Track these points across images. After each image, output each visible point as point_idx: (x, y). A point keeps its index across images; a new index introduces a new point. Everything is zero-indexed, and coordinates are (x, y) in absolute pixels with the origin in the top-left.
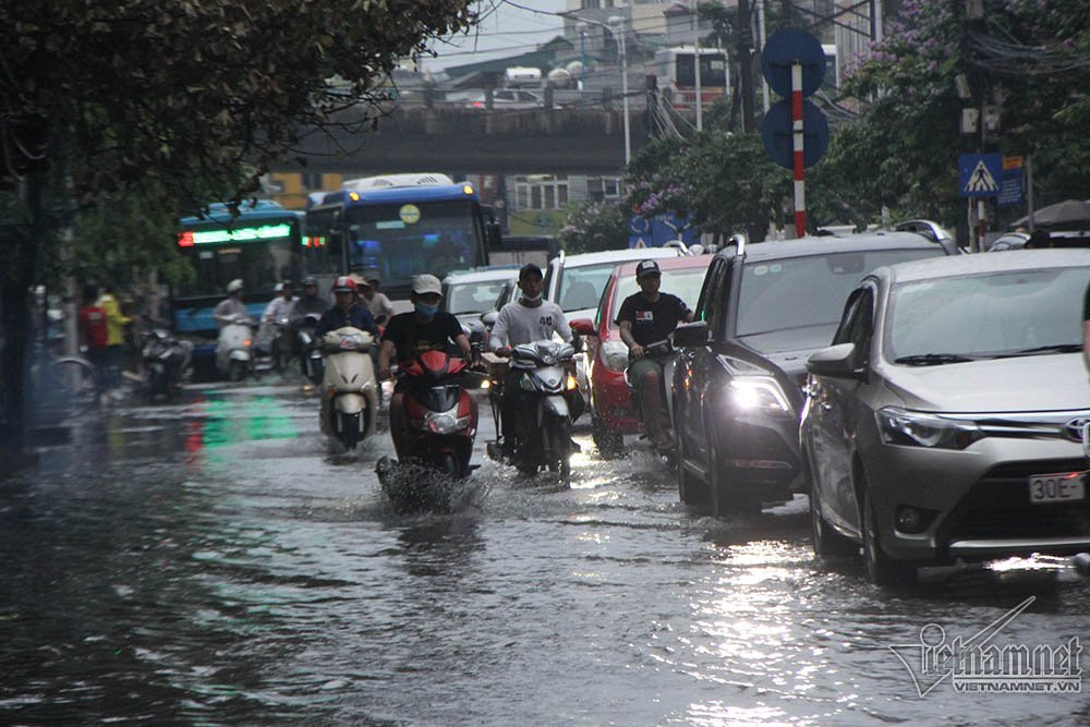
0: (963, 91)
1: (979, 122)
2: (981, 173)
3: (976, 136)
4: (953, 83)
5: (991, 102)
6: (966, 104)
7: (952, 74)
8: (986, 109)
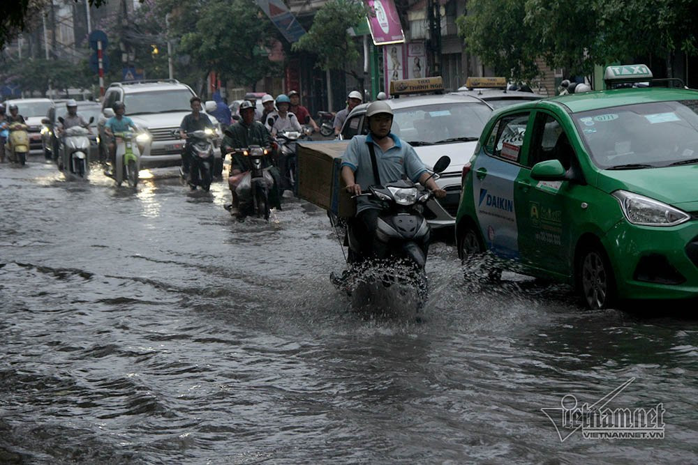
0: (122, 48)
1: (128, 58)
2: (129, 75)
3: (126, 63)
4: (119, 46)
5: (131, 52)
6: (124, 52)
7: (118, 43)
8: (130, 54)
